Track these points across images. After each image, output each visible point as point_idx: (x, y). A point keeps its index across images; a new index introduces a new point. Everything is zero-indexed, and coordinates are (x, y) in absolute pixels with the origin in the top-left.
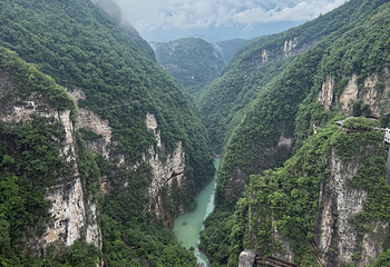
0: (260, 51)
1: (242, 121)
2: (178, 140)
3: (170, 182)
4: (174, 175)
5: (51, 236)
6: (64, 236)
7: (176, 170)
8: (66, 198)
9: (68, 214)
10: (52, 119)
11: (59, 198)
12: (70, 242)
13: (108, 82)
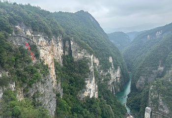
0: (147, 36)
1: (144, 60)
2: (119, 66)
3: (115, 80)
4: (117, 78)
5: (86, 94)
6: (89, 94)
7: (117, 76)
8: (91, 82)
9: (91, 87)
10: (88, 58)
11: (89, 82)
12: (91, 97)
13: (98, 46)
